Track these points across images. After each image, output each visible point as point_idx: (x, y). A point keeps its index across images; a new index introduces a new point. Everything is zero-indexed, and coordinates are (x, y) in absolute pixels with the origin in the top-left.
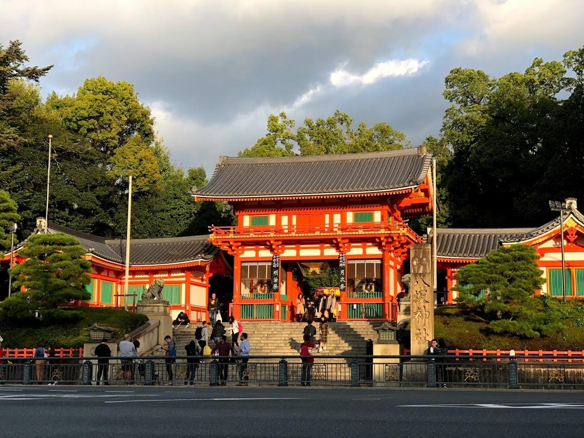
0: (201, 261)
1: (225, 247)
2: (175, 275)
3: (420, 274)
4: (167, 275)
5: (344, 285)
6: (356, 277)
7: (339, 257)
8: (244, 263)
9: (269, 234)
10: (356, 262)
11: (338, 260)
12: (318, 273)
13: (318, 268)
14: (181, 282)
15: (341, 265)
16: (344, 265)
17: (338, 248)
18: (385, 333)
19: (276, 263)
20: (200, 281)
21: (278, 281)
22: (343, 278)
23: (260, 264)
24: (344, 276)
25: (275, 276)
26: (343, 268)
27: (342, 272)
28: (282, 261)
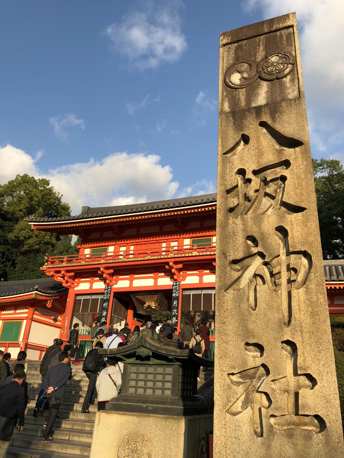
0: (36, 293)
1: (59, 278)
2: (20, 311)
3: (258, 110)
4: (13, 312)
5: (177, 319)
6: (191, 309)
7: (173, 286)
8: (79, 297)
9: (100, 261)
10: (192, 293)
11: (172, 290)
12: (153, 308)
13: (153, 303)
14: (22, 319)
15: (174, 295)
16: (177, 295)
17: (171, 275)
18: (142, 369)
19: (107, 295)
20: (52, 321)
21: (107, 314)
22: (175, 310)
23: (94, 297)
24: (177, 308)
25: (104, 309)
26: (177, 298)
27: (175, 303)
28: (114, 293)
